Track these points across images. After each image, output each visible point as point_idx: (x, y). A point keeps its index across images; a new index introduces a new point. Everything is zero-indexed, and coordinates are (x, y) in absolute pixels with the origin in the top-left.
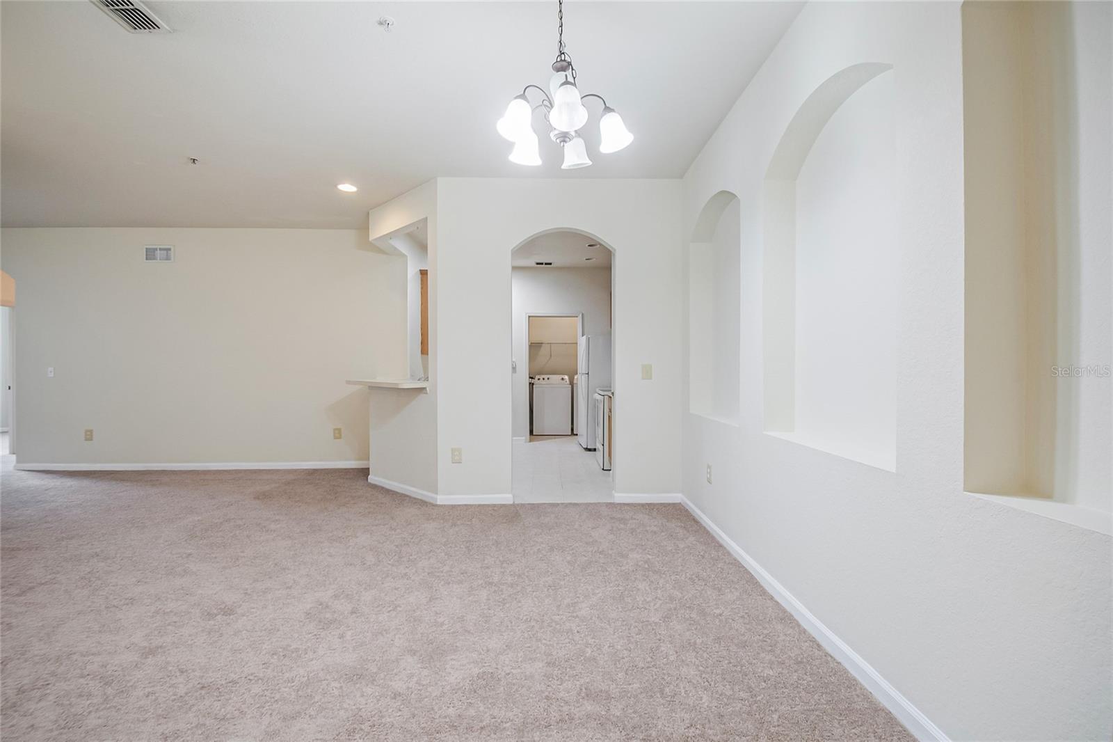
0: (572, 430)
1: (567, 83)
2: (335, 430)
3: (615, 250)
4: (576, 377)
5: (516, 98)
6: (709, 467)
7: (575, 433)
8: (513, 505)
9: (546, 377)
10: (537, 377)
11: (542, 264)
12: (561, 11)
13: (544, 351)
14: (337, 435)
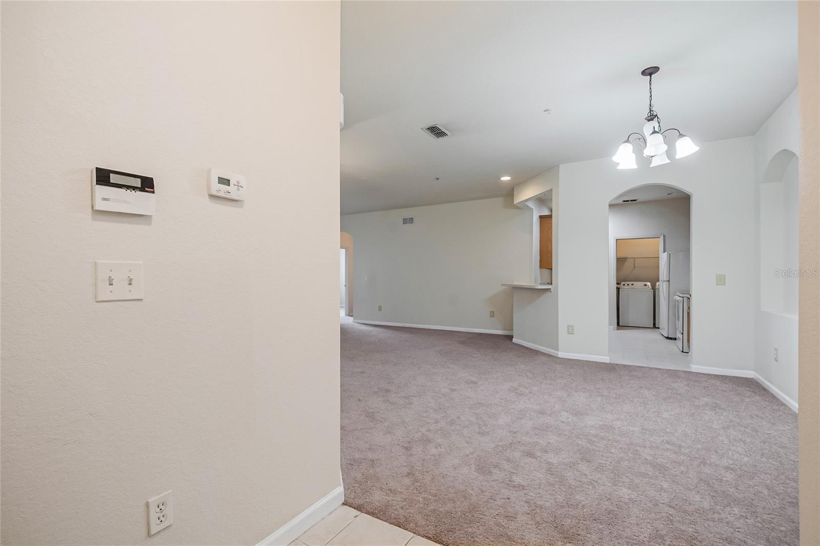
0: (654, 324)
1: (655, 132)
2: (490, 312)
3: (692, 194)
4: (657, 284)
5: (624, 142)
6: (776, 350)
7: (656, 326)
8: (610, 364)
9: (630, 283)
10: (623, 283)
11: (629, 201)
12: (650, 88)
13: (628, 264)
14: (492, 315)
